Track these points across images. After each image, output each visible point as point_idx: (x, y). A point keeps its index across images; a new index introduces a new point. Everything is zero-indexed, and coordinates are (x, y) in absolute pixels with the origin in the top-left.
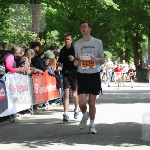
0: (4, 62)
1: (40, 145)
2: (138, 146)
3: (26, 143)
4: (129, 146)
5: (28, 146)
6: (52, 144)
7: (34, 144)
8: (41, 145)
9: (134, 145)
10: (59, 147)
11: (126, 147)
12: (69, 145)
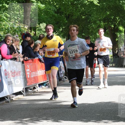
1: (31, 122)
2: (116, 123)
3: (19, 120)
4: (108, 123)
5: (21, 123)
6: (41, 121)
7: (26, 121)
9: (112, 122)
10: (47, 123)
11: (106, 123)
12: (56, 122)
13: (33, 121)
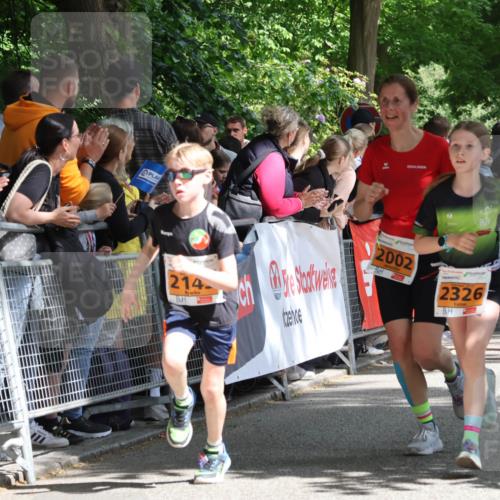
0: (251, 180)
1: (382, 486)
3: (331, 475)
5: (337, 487)
6: (425, 484)
7: (360, 480)
8: (387, 486)
10: (451, 492)
12: (490, 486)
13: (389, 480)
